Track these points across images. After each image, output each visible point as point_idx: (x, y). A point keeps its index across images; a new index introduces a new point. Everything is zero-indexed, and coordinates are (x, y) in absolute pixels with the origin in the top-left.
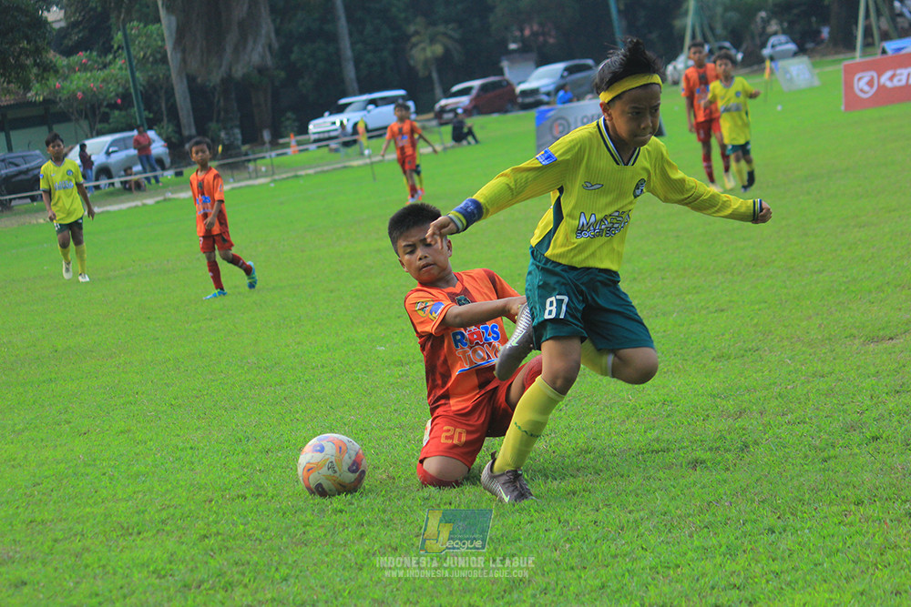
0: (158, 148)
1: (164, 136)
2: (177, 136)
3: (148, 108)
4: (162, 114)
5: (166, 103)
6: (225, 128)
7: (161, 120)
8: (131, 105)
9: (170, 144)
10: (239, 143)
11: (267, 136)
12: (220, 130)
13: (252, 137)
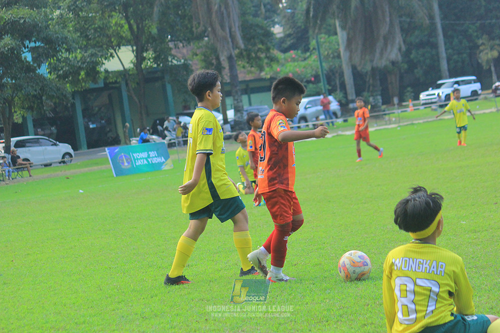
0: (334, 106)
1: (338, 99)
2: (345, 99)
3: (329, 83)
4: (337, 86)
5: (339, 81)
6: (372, 96)
7: (336, 90)
8: (319, 81)
9: (341, 104)
10: (380, 104)
11: (396, 100)
12: (369, 96)
13: (387, 101)
